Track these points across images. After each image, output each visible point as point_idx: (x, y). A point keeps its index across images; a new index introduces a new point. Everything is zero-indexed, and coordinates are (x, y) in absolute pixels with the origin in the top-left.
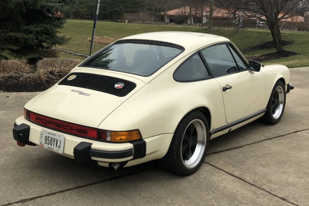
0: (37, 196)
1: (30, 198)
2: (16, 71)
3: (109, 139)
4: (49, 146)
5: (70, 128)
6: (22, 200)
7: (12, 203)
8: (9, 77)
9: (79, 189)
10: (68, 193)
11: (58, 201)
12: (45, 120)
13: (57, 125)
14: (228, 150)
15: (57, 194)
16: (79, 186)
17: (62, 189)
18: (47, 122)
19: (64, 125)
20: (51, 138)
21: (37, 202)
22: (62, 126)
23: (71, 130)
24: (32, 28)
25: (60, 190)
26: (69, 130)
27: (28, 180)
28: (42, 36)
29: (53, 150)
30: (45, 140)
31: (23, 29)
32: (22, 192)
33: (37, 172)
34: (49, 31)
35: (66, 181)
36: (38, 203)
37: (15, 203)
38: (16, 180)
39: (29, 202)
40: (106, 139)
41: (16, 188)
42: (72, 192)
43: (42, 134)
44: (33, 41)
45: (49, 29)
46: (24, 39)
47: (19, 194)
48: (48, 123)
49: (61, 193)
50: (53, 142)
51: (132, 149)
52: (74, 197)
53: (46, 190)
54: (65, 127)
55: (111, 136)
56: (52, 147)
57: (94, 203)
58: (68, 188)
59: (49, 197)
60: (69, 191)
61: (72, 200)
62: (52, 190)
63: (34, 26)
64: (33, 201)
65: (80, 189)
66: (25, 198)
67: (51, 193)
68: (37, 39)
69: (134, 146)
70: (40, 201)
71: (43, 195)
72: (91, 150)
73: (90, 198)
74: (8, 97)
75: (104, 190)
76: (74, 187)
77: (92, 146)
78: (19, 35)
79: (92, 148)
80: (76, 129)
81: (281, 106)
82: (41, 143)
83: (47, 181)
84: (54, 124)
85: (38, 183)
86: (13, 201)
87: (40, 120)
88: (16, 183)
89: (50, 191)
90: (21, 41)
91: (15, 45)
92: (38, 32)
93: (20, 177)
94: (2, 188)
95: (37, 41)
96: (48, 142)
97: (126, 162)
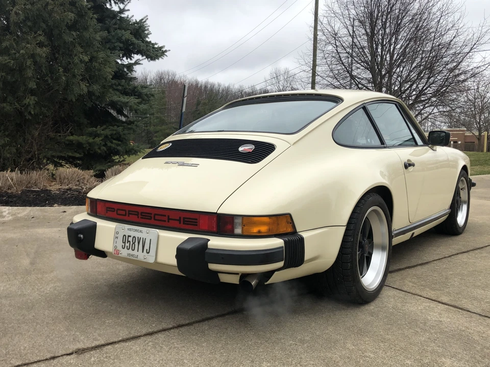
0: (106, 342)
1: (93, 345)
2: (78, 183)
3: (238, 231)
4: (130, 251)
5: (166, 218)
6: (79, 350)
7: (59, 356)
8: (67, 189)
9: (181, 329)
10: (163, 336)
11: (146, 350)
12: (122, 210)
13: (143, 216)
14: (409, 267)
15: (142, 338)
16: (181, 323)
17: (150, 330)
18: (126, 213)
19: (155, 214)
20: (134, 237)
21: (106, 353)
22: (153, 216)
23: (168, 222)
24: (99, 130)
25: (148, 332)
26: (165, 221)
27: (91, 315)
28: (112, 143)
29: (136, 259)
30: (123, 242)
31: (87, 132)
32: (78, 335)
33: (105, 304)
34: (120, 136)
35: (157, 317)
36: (108, 355)
37: (65, 355)
38: (69, 317)
39: (92, 352)
40: (233, 231)
41: (68, 330)
42: (169, 334)
43: (117, 233)
44: (99, 148)
45: (121, 133)
46: (90, 144)
47: (74, 339)
48: (127, 215)
49: (149, 337)
50: (136, 243)
51: (282, 247)
52: (173, 343)
53: (121, 331)
54: (157, 217)
55: (243, 225)
56: (135, 252)
57: (212, 353)
58: (161, 328)
59: (127, 344)
60: (163, 332)
61: (170, 349)
62: (132, 332)
63: (102, 128)
64: (98, 351)
65: (183, 329)
66: (83, 347)
67: (132, 336)
68: (105, 145)
69: (285, 242)
70: (111, 350)
71: (116, 340)
72: (207, 251)
73: (203, 345)
74: (65, 212)
75: (226, 329)
76: (171, 326)
77: (209, 243)
78: (83, 139)
79: (208, 247)
80: (178, 219)
81: (465, 207)
82: (115, 247)
83: (122, 318)
84: (138, 215)
85: (107, 321)
86: (60, 352)
87: (114, 211)
88: (68, 321)
89: (130, 333)
90: (85, 146)
91: (76, 152)
92: (106, 137)
93: (77, 312)
94: (43, 331)
95: (104, 148)
96: (127, 244)
97: (271, 273)
